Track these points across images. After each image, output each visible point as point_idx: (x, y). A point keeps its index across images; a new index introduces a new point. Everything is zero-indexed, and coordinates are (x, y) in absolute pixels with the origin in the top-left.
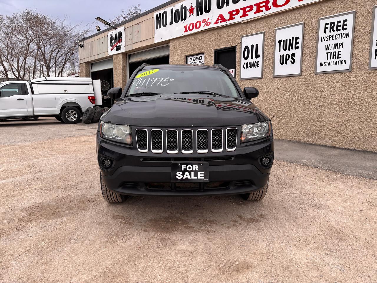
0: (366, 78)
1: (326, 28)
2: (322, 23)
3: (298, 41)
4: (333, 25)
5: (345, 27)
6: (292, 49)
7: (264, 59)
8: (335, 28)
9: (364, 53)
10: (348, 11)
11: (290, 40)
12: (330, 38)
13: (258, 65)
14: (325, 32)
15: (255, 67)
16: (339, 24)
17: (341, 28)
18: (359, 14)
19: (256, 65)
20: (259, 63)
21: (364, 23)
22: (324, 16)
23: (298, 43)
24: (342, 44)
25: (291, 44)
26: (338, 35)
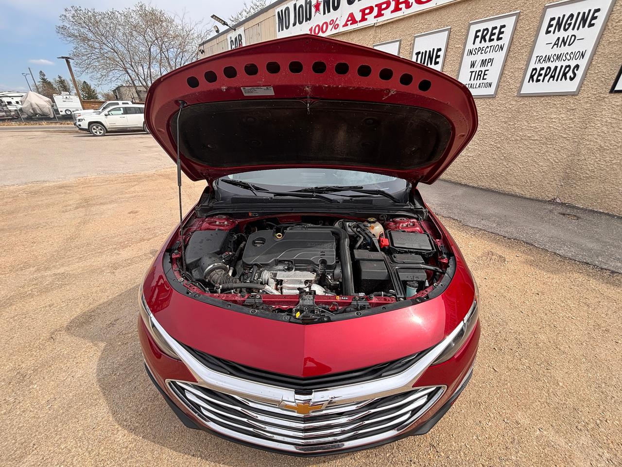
0: (511, 107)
1: (476, 37)
2: (473, 29)
3: (439, 54)
4: (486, 32)
5: (500, 36)
8: (487, 38)
9: (516, 74)
10: (510, 11)
11: (430, 51)
12: (478, 51)
14: (474, 43)
16: (494, 31)
17: (495, 37)
18: (523, 16)
21: (528, 30)
22: (477, 19)
23: (438, 57)
24: (491, 60)
25: (432, 56)
26: (489, 48)
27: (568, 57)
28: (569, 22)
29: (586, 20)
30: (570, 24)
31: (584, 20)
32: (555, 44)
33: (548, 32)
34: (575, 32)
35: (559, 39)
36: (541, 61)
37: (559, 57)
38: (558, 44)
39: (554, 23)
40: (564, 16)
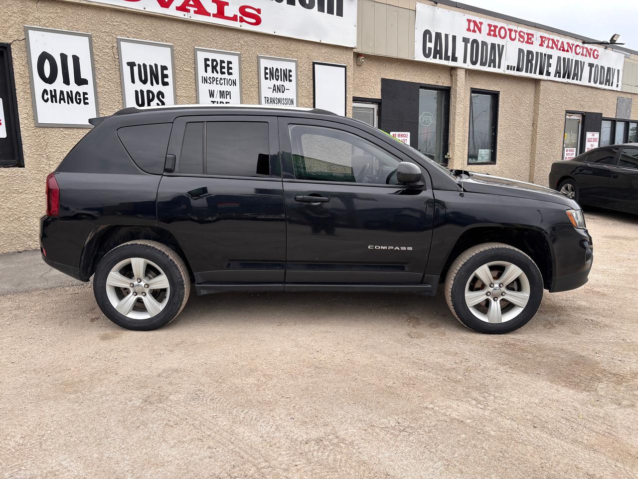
1: (206, 66)
2: (201, 56)
3: (165, 72)
4: (215, 63)
5: (230, 71)
6: (158, 83)
7: (99, 90)
8: (218, 68)
10: (232, 50)
11: (151, 67)
12: (213, 81)
13: (86, 101)
14: (206, 71)
15: (79, 103)
16: (223, 65)
17: (225, 70)
18: (244, 59)
19: (80, 100)
20: (86, 96)
21: (250, 72)
22: (201, 46)
23: (167, 76)
24: (229, 93)
25: (155, 74)
26: (223, 80)
27: (284, 101)
28: (277, 74)
29: (287, 76)
30: (278, 76)
31: (285, 75)
32: (274, 90)
33: (266, 78)
34: (282, 83)
35: (274, 85)
36: (269, 101)
37: (279, 101)
38: (275, 90)
39: (268, 71)
40: (273, 68)
